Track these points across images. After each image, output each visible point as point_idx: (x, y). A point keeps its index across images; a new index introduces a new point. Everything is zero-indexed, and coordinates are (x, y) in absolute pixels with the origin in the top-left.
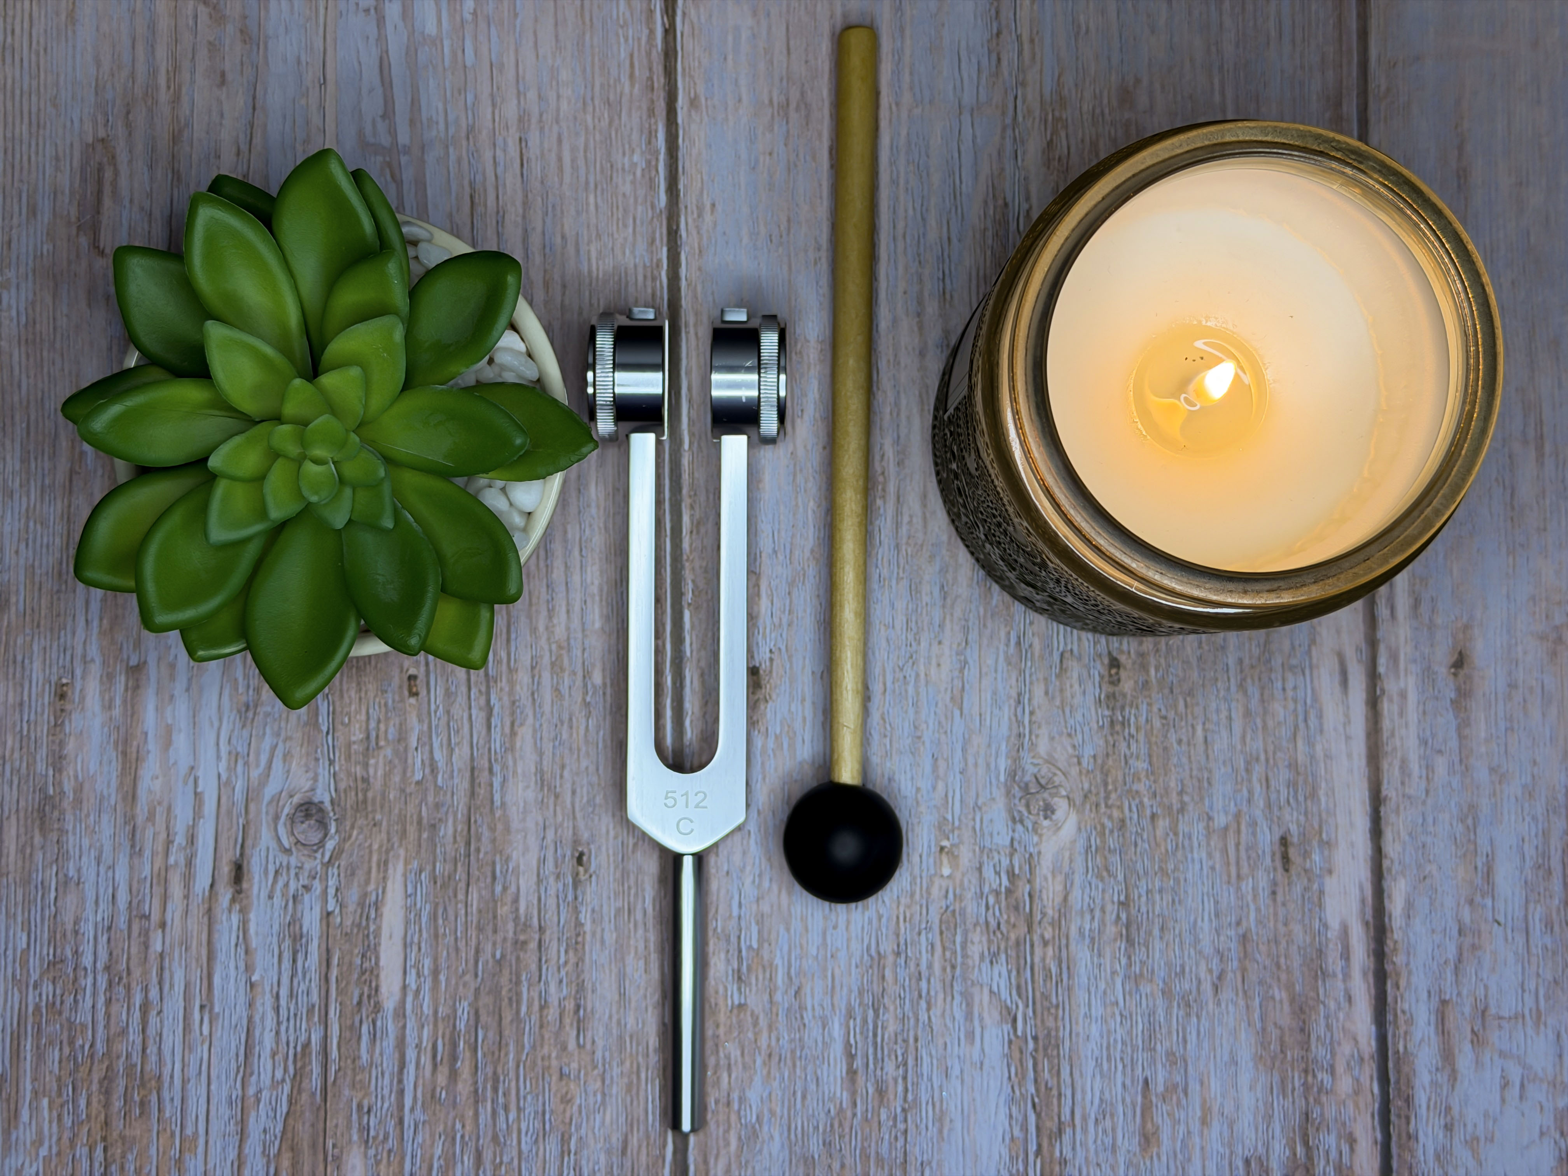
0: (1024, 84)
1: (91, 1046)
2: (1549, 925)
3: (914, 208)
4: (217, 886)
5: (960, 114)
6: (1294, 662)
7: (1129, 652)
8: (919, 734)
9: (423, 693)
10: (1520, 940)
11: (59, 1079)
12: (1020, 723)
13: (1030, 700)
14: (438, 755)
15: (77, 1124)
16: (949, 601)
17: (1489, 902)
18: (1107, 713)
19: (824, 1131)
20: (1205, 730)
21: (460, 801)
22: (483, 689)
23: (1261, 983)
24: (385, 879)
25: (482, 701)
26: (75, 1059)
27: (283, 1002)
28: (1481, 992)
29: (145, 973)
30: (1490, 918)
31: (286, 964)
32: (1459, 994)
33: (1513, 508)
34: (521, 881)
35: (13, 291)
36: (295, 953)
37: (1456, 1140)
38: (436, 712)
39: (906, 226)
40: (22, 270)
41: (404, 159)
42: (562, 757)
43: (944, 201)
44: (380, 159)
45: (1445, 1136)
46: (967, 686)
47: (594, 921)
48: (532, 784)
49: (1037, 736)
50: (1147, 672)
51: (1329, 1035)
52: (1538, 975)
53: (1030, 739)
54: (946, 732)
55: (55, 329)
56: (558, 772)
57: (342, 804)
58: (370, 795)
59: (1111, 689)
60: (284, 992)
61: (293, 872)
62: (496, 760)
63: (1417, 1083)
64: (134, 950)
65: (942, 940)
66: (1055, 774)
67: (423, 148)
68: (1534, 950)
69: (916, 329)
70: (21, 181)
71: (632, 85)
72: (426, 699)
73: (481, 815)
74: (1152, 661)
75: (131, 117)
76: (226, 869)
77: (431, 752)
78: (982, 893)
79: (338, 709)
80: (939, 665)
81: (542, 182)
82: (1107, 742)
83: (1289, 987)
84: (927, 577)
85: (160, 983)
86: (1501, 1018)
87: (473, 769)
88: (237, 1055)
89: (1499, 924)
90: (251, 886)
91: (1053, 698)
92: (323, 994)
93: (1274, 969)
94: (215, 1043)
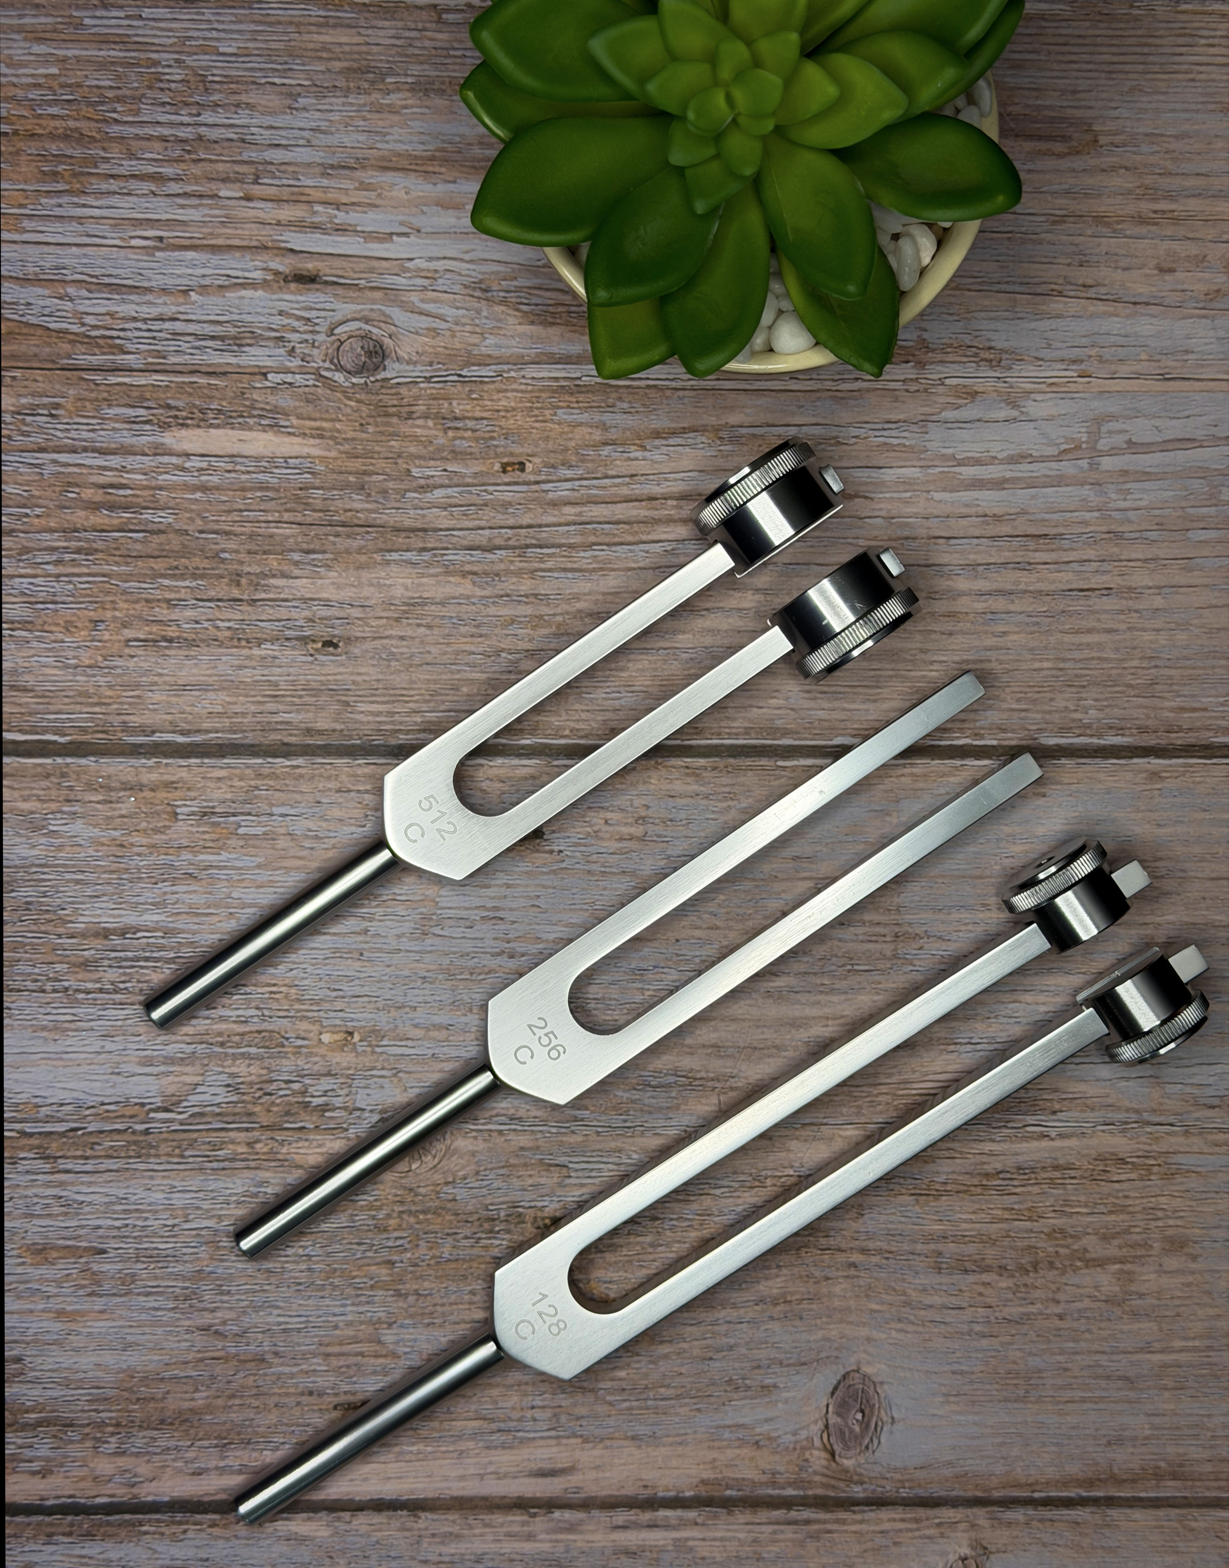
1: (116, 121)
4: (291, 256)
9: (506, 478)
11: (79, 85)
14: (439, 493)
15: (32, 105)
21: (390, 517)
22: (511, 543)
23: (213, 1377)
24: (305, 435)
26: (102, 103)
27: (169, 325)
29: (196, 179)
31: (208, 329)
34: (305, 580)
36: (222, 338)
38: (486, 491)
42: (440, 626)
47: (263, 658)
48: (410, 594)
51: (158, 1450)
56: (423, 622)
57: (384, 391)
58: (395, 420)
60: (179, 326)
61: (309, 337)
62: (435, 555)
63: (109, 1544)
64: (220, 167)
65: (251, 1032)
66: (434, 1157)
72: (498, 480)
73: (375, 539)
76: (310, 266)
77: (442, 486)
78: (303, 1076)
79: (487, 387)
83: (209, 1409)
85: (186, 195)
87: (425, 530)
88: (110, 276)
90: (292, 293)
92: (178, 368)
93: (228, 1393)
94: (123, 252)
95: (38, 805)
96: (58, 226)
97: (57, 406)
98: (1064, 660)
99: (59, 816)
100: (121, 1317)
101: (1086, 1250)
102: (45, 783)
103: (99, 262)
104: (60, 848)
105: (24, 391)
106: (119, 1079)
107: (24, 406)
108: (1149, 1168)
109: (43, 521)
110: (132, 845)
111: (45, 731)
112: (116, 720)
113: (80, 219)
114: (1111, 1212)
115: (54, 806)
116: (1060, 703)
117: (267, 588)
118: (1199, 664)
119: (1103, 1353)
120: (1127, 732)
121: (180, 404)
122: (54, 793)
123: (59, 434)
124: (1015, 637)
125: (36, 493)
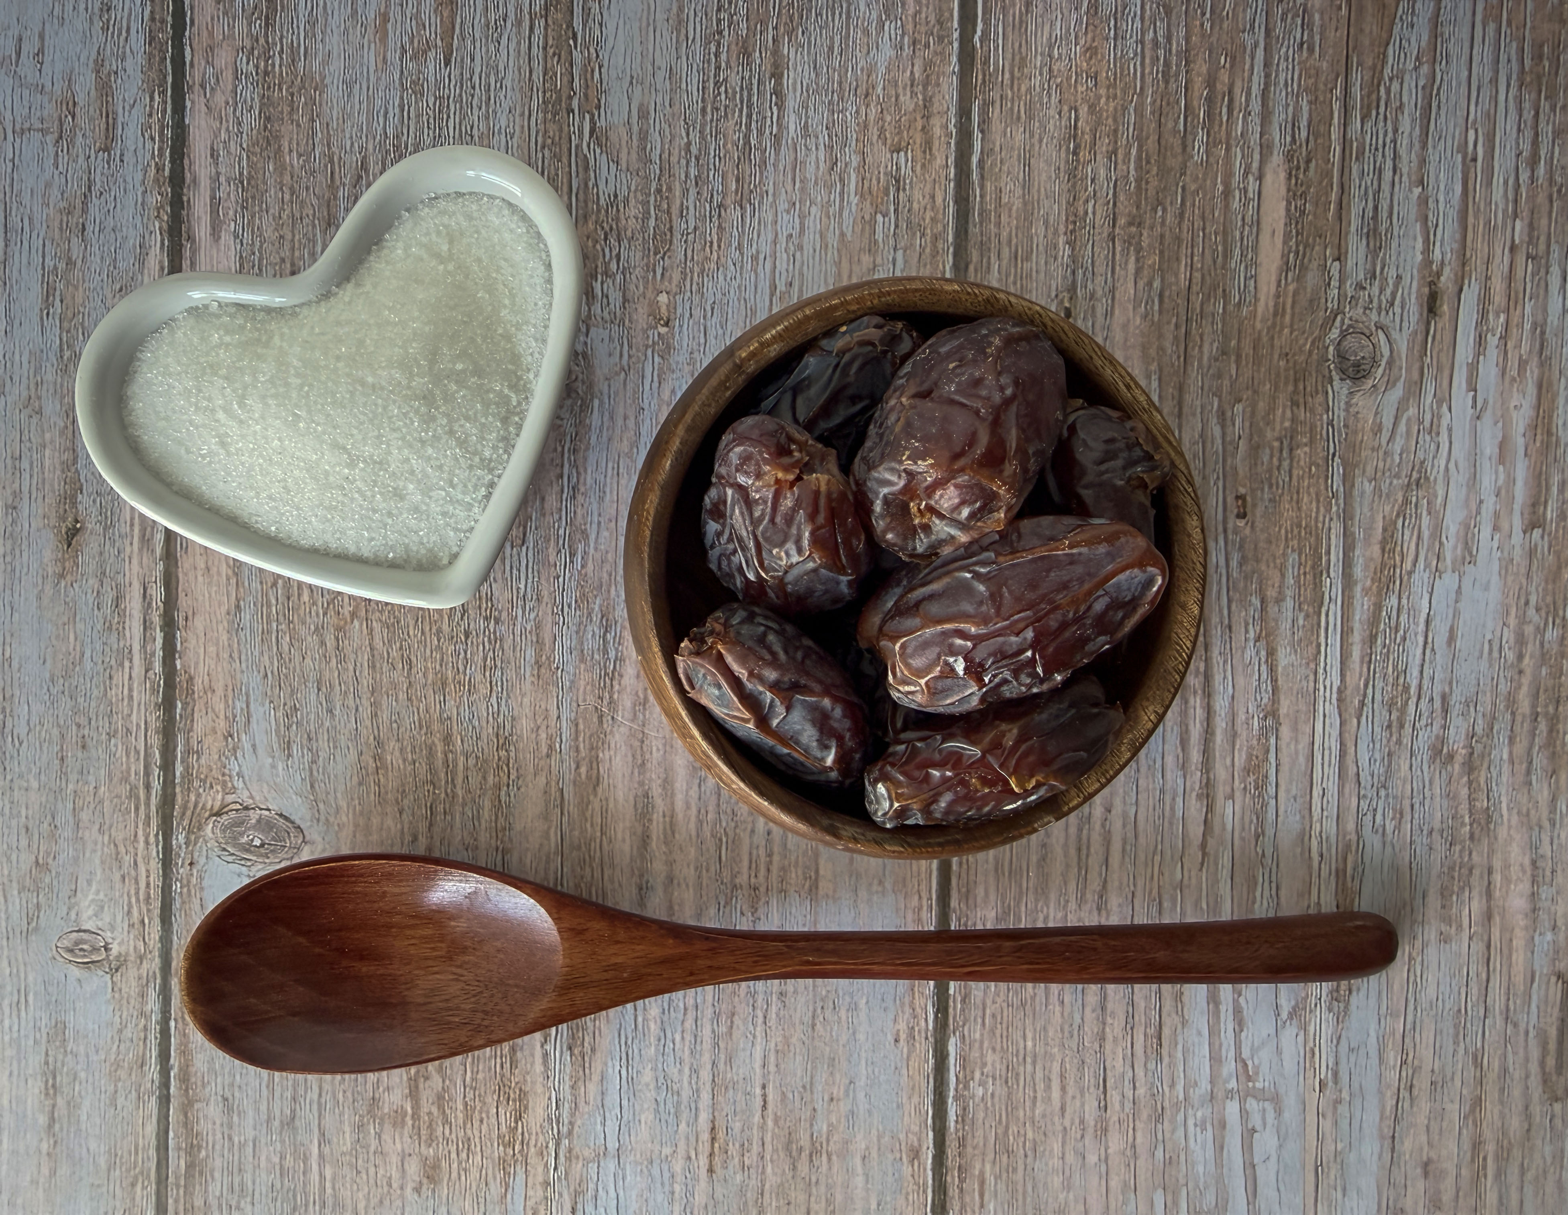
4: (1456, 289)
9: (1230, 499)
14: (1217, 431)
23: (313, 172)
24: (1278, 296)
27: (1389, 163)
29: (1532, 198)
31: (1384, 205)
36: (1375, 217)
51: (238, 114)
57: (1320, 379)
58: (1291, 388)
60: (1388, 174)
61: (1375, 304)
63: (141, 59)
76: (1445, 308)
77: (1224, 435)
83: (281, 169)
85: (1517, 186)
88: (1439, 107)
90: (1419, 289)
92: (1346, 170)
93: (296, 186)
94: (1461, 122)
95: (911, 12)
96: (1488, 58)
97: (1311, 50)
98: (1034, 1063)
99: (900, 32)
100: (379, 79)
101: (427, 1078)
102: (932, 19)
103: (1453, 99)
104: (866, 32)
105: (1327, 18)
106: (626, 85)
107: (1311, 16)
108: (511, 1144)
109: (1197, 30)
110: (868, 106)
111: (986, 22)
112: (995, 95)
113: (1494, 81)
114: (466, 1104)
115: (910, 27)
116: (990, 1058)
117: (1126, 253)
118: (1029, 1199)
119: (320, 1095)
120: (959, 1126)
121: (1311, 173)
122: (923, 29)
123: (1284, 50)
124: (1058, 1014)
125: (1225, 26)
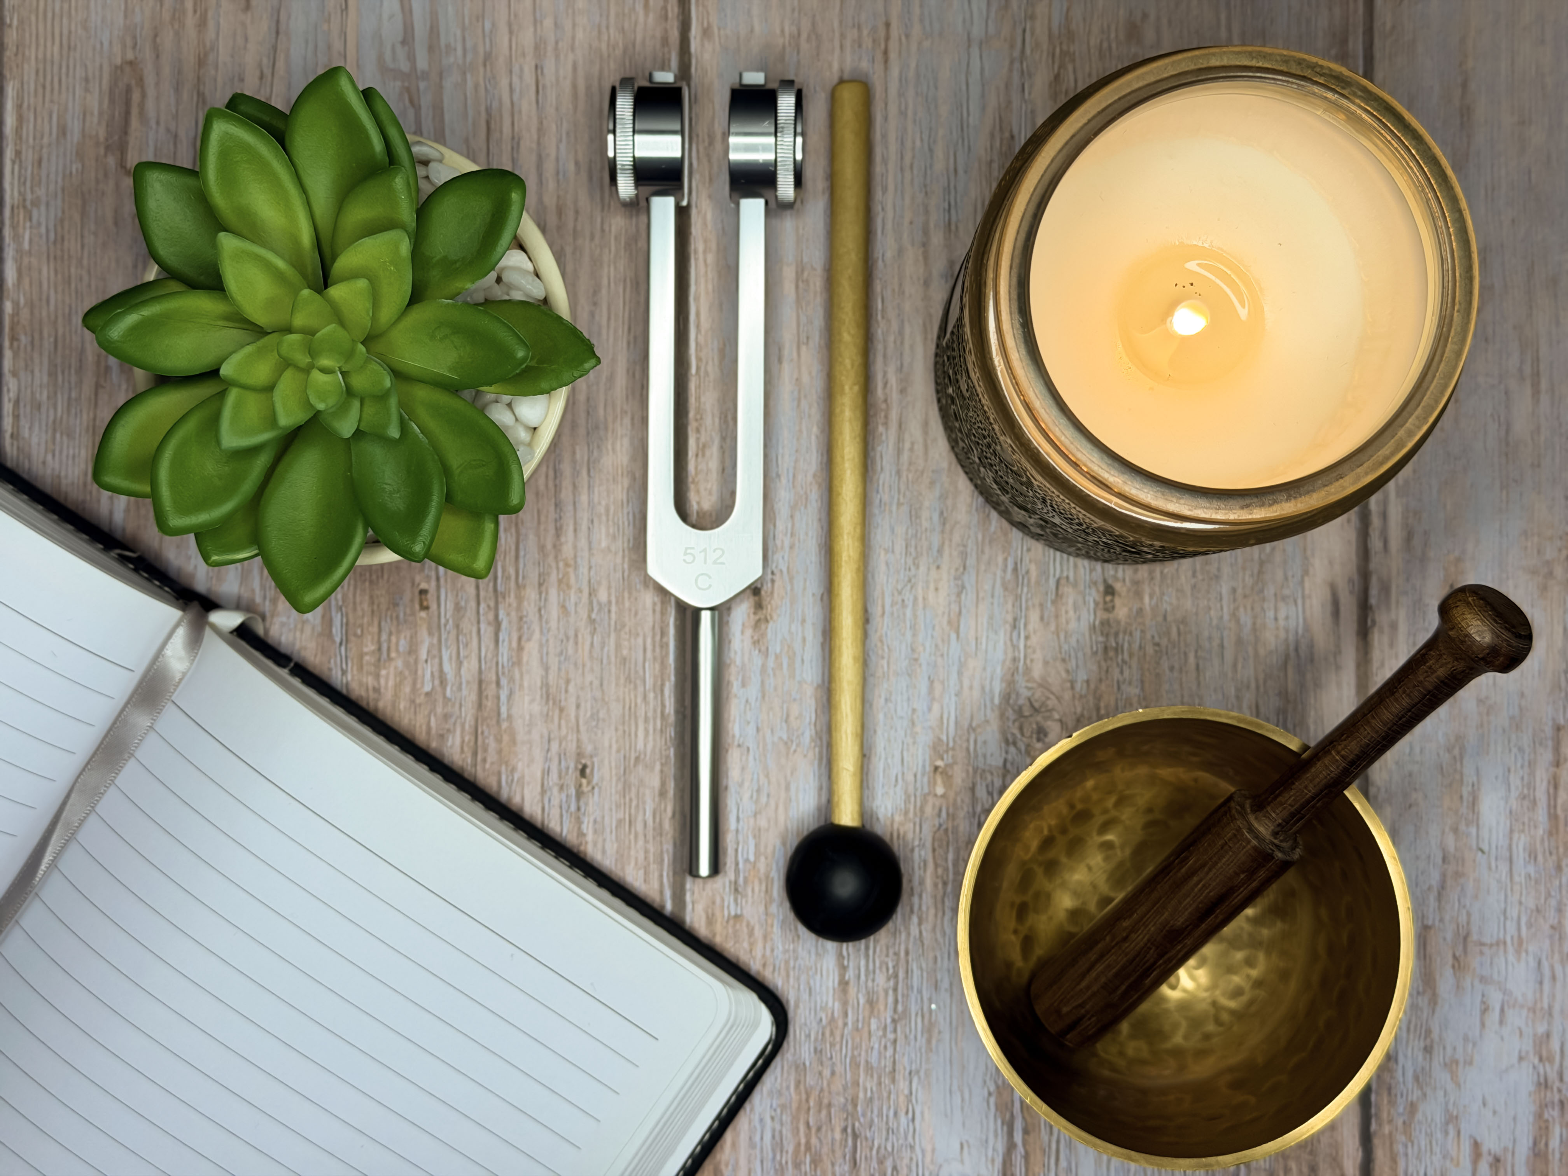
0: (1032, 17)
2: (1532, 855)
3: (922, 140)
5: (969, 46)
6: (1286, 592)
7: (1124, 580)
8: (916, 656)
10: (1504, 868)
12: (1015, 647)
13: (1025, 625)
16: (948, 526)
17: (1473, 830)
18: (1101, 639)
19: (816, 1040)
20: (1196, 657)
21: (468, 713)
22: (492, 604)
25: (491, 616)
28: (1463, 919)
30: (1474, 846)
32: (1441, 920)
33: (1507, 444)
34: (526, 792)
35: (43, 208)
37: (1435, 1063)
38: (445, 625)
39: (913, 157)
40: (52, 187)
41: (422, 85)
42: (567, 673)
43: (951, 133)
44: (399, 84)
45: (1425, 1059)
46: (964, 611)
47: (595, 831)
48: (538, 697)
49: (1032, 660)
50: (1141, 599)
52: (1520, 903)
53: (1025, 663)
54: (942, 655)
55: (83, 246)
56: (563, 686)
59: (1106, 616)
62: (503, 673)
65: (934, 857)
66: (1048, 698)
67: (441, 75)
68: (1516, 879)
69: (921, 258)
70: (52, 101)
71: (646, 15)
72: (436, 613)
73: (488, 726)
74: (1147, 590)
75: (158, 40)
78: (974, 813)
79: (351, 621)
80: (937, 589)
81: (557, 109)
82: (1100, 667)
84: (927, 504)
86: (1482, 944)
87: (480, 682)
89: (1483, 852)
91: (1048, 624)
